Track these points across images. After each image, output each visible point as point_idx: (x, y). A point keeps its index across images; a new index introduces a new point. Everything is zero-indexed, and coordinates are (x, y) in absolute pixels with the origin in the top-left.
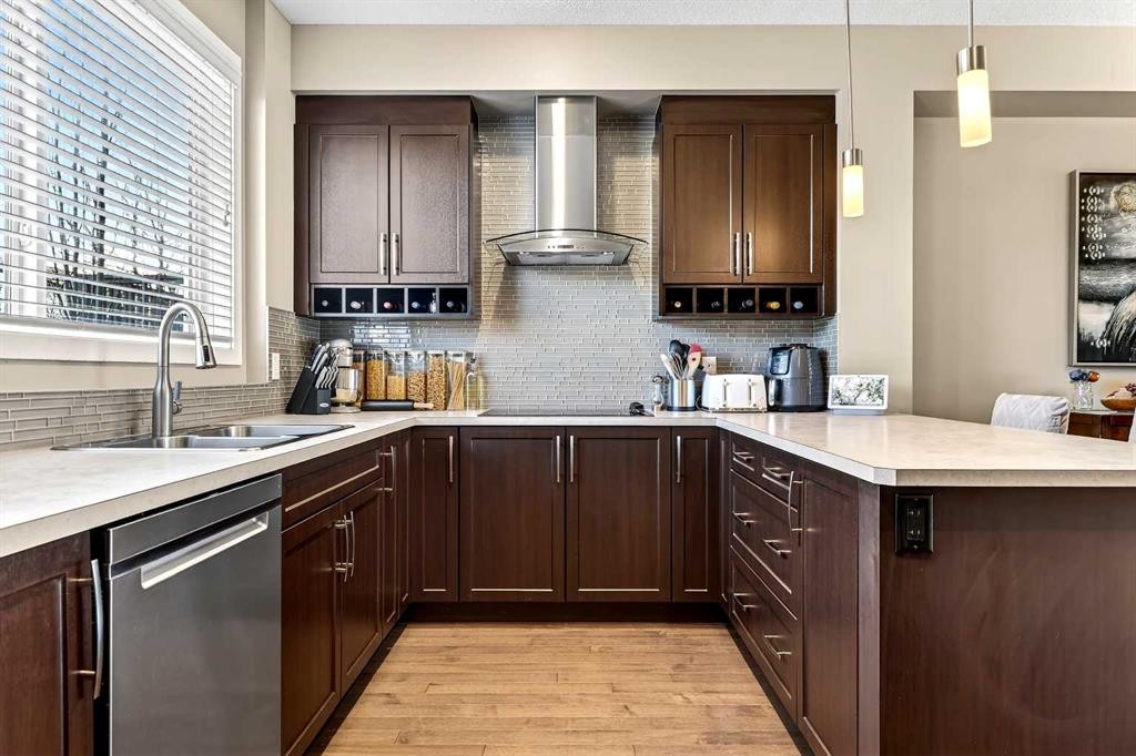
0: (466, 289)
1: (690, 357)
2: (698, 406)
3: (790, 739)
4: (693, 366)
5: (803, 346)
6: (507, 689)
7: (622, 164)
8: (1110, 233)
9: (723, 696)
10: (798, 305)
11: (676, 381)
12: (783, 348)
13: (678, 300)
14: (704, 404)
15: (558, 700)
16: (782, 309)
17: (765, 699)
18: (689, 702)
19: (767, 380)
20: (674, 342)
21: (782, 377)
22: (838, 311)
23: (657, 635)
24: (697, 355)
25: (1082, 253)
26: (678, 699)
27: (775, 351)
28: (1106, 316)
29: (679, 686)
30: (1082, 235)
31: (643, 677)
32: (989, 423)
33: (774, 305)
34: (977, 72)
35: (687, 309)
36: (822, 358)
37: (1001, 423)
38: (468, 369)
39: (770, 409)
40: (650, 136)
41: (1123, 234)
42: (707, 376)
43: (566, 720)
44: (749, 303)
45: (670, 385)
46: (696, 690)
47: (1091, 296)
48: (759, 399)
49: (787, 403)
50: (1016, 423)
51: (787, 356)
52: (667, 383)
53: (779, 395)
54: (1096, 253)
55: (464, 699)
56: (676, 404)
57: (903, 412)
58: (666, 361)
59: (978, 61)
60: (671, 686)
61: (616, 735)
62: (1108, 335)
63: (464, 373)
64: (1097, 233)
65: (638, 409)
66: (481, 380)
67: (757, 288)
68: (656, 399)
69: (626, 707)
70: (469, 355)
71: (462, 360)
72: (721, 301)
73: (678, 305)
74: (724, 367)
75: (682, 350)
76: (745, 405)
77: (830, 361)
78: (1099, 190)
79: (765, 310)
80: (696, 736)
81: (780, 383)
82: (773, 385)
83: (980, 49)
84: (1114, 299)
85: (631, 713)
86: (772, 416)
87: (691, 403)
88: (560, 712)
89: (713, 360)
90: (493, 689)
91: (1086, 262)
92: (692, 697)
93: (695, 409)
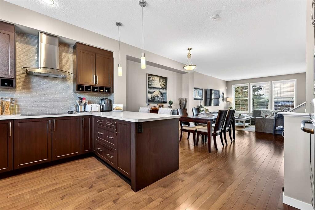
0: (13, 80)
1: (83, 101)
2: (85, 111)
3: (113, 172)
4: (83, 103)
5: (107, 99)
6: (40, 186)
7: (64, 55)
8: (151, 83)
9: (98, 169)
10: (107, 91)
11: (79, 106)
12: (103, 99)
13: (80, 88)
14: (86, 111)
15: (57, 184)
16: (103, 92)
17: (106, 167)
18: (91, 173)
19: (100, 106)
20: (78, 97)
21: (103, 105)
22: (114, 92)
23: (78, 162)
24: (85, 100)
25: (148, 86)
26: (88, 173)
27: (102, 100)
28: (151, 96)
29: (87, 171)
30: (148, 83)
31: (78, 172)
32: (139, 112)
33: (102, 91)
34: (144, 57)
35: (83, 90)
36: (111, 101)
37: (141, 112)
38: (11, 103)
39: (101, 111)
40: (72, 50)
41: (153, 83)
42: (87, 105)
43: (61, 187)
44: (97, 90)
45: (78, 107)
46: (91, 170)
47: (149, 92)
48: (99, 109)
49: (104, 110)
50: (143, 112)
51: (104, 101)
52: (77, 106)
53: (103, 109)
54: (150, 86)
55: (24, 194)
56: (79, 111)
57: (125, 111)
58: (77, 101)
59: (144, 56)
60: (85, 171)
61: (76, 185)
62: (151, 99)
63: (10, 104)
64: (150, 83)
65: (72, 112)
66: (16, 106)
67: (98, 87)
68: (74, 110)
69: (76, 179)
70: (12, 99)
71: (9, 100)
72: (91, 89)
73: (81, 89)
74: (90, 103)
75: (81, 99)
76: (96, 110)
77: (112, 102)
78: (150, 77)
79: (100, 91)
80: (95, 179)
81: (103, 106)
82: (102, 106)
83: (144, 54)
84: (152, 93)
85: (78, 180)
86: (101, 113)
87: (83, 110)
88: (58, 186)
89: (88, 101)
90: (34, 189)
91: (149, 87)
92: (91, 172)
93: (84, 112)
